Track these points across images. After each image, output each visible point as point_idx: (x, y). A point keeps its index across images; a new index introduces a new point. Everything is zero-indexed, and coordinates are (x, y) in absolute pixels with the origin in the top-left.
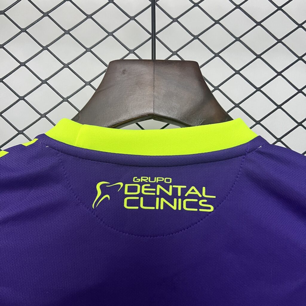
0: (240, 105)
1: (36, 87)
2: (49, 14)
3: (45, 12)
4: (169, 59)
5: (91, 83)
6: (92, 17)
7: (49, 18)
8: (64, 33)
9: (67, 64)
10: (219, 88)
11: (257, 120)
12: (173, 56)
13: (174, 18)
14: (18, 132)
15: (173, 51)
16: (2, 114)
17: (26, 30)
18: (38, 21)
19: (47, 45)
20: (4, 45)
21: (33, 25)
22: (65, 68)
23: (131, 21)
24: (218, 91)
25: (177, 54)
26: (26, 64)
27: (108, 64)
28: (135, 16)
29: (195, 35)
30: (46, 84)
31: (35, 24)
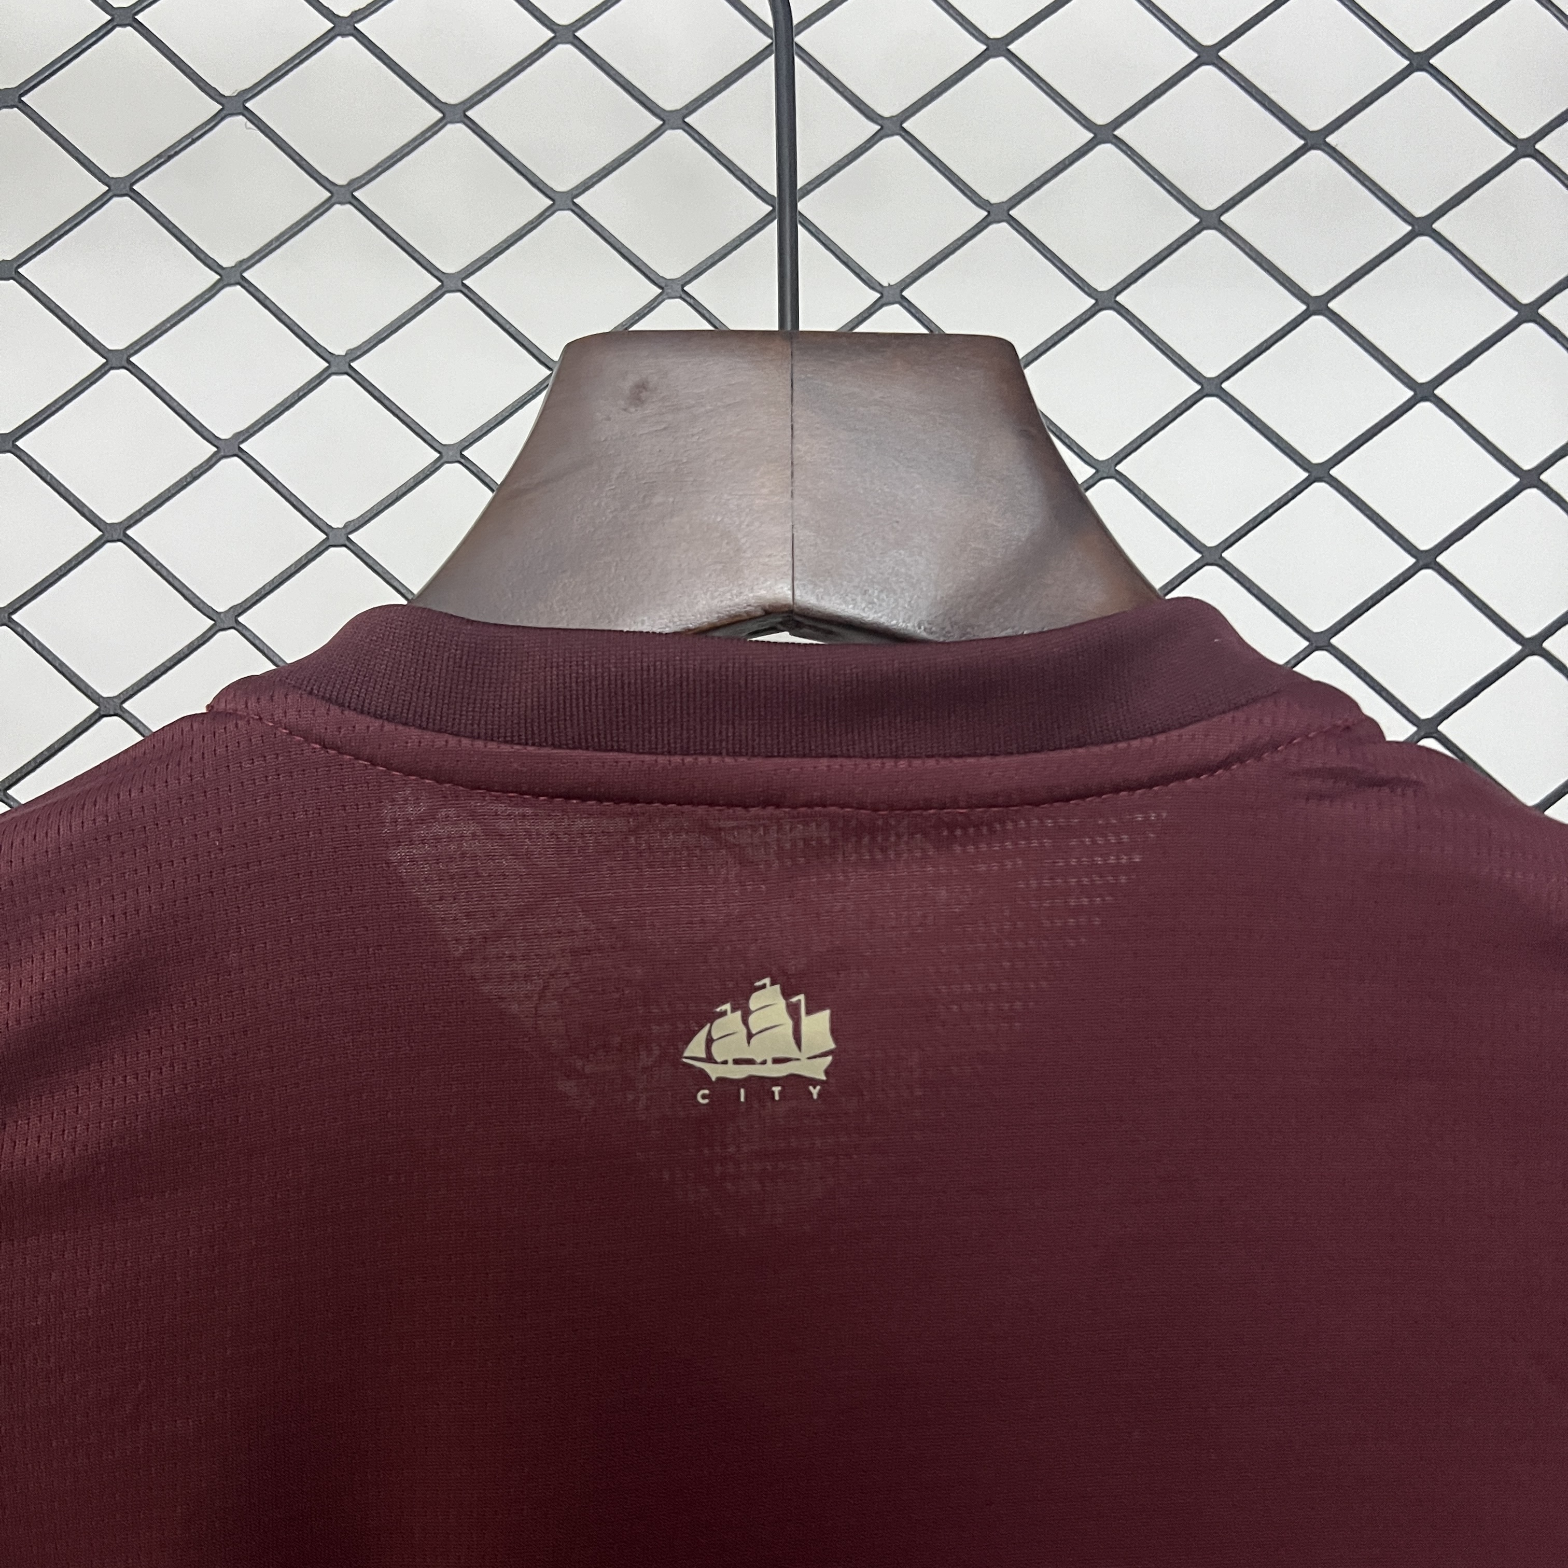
0: (1224, 555)
1: (186, 477)
2: (247, 105)
3: (227, 94)
4: (861, 329)
5: (465, 453)
6: (469, 113)
7: (249, 125)
8: (330, 198)
9: (347, 354)
10: (1118, 468)
11: (1316, 630)
12: (885, 309)
13: (886, 114)
14: (97, 707)
15: (885, 284)
16: (15, 617)
17: (135, 187)
18: (193, 138)
19: (241, 262)
20: (20, 266)
21: (170, 158)
22: (334, 377)
23: (669, 133)
24: (1112, 481)
25: (903, 298)
26: (133, 359)
27: (555, 355)
28: (686, 107)
29: (993, 200)
30: (236, 459)
31: (177, 153)
